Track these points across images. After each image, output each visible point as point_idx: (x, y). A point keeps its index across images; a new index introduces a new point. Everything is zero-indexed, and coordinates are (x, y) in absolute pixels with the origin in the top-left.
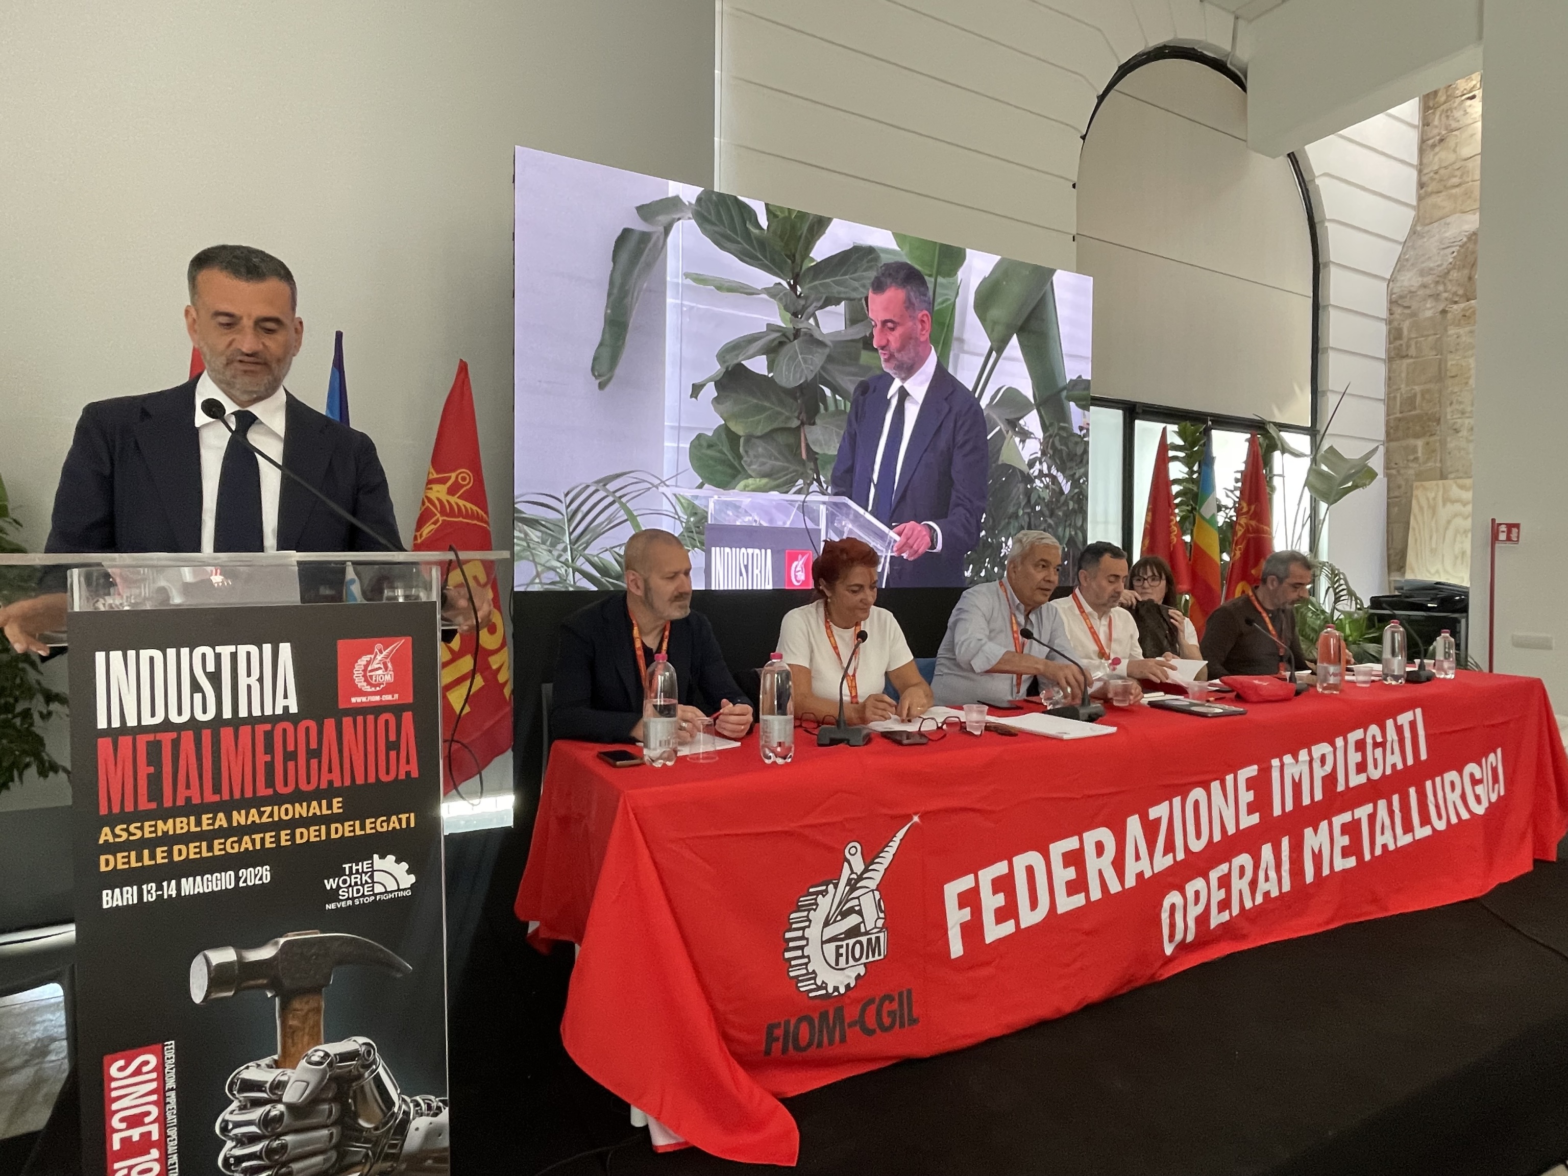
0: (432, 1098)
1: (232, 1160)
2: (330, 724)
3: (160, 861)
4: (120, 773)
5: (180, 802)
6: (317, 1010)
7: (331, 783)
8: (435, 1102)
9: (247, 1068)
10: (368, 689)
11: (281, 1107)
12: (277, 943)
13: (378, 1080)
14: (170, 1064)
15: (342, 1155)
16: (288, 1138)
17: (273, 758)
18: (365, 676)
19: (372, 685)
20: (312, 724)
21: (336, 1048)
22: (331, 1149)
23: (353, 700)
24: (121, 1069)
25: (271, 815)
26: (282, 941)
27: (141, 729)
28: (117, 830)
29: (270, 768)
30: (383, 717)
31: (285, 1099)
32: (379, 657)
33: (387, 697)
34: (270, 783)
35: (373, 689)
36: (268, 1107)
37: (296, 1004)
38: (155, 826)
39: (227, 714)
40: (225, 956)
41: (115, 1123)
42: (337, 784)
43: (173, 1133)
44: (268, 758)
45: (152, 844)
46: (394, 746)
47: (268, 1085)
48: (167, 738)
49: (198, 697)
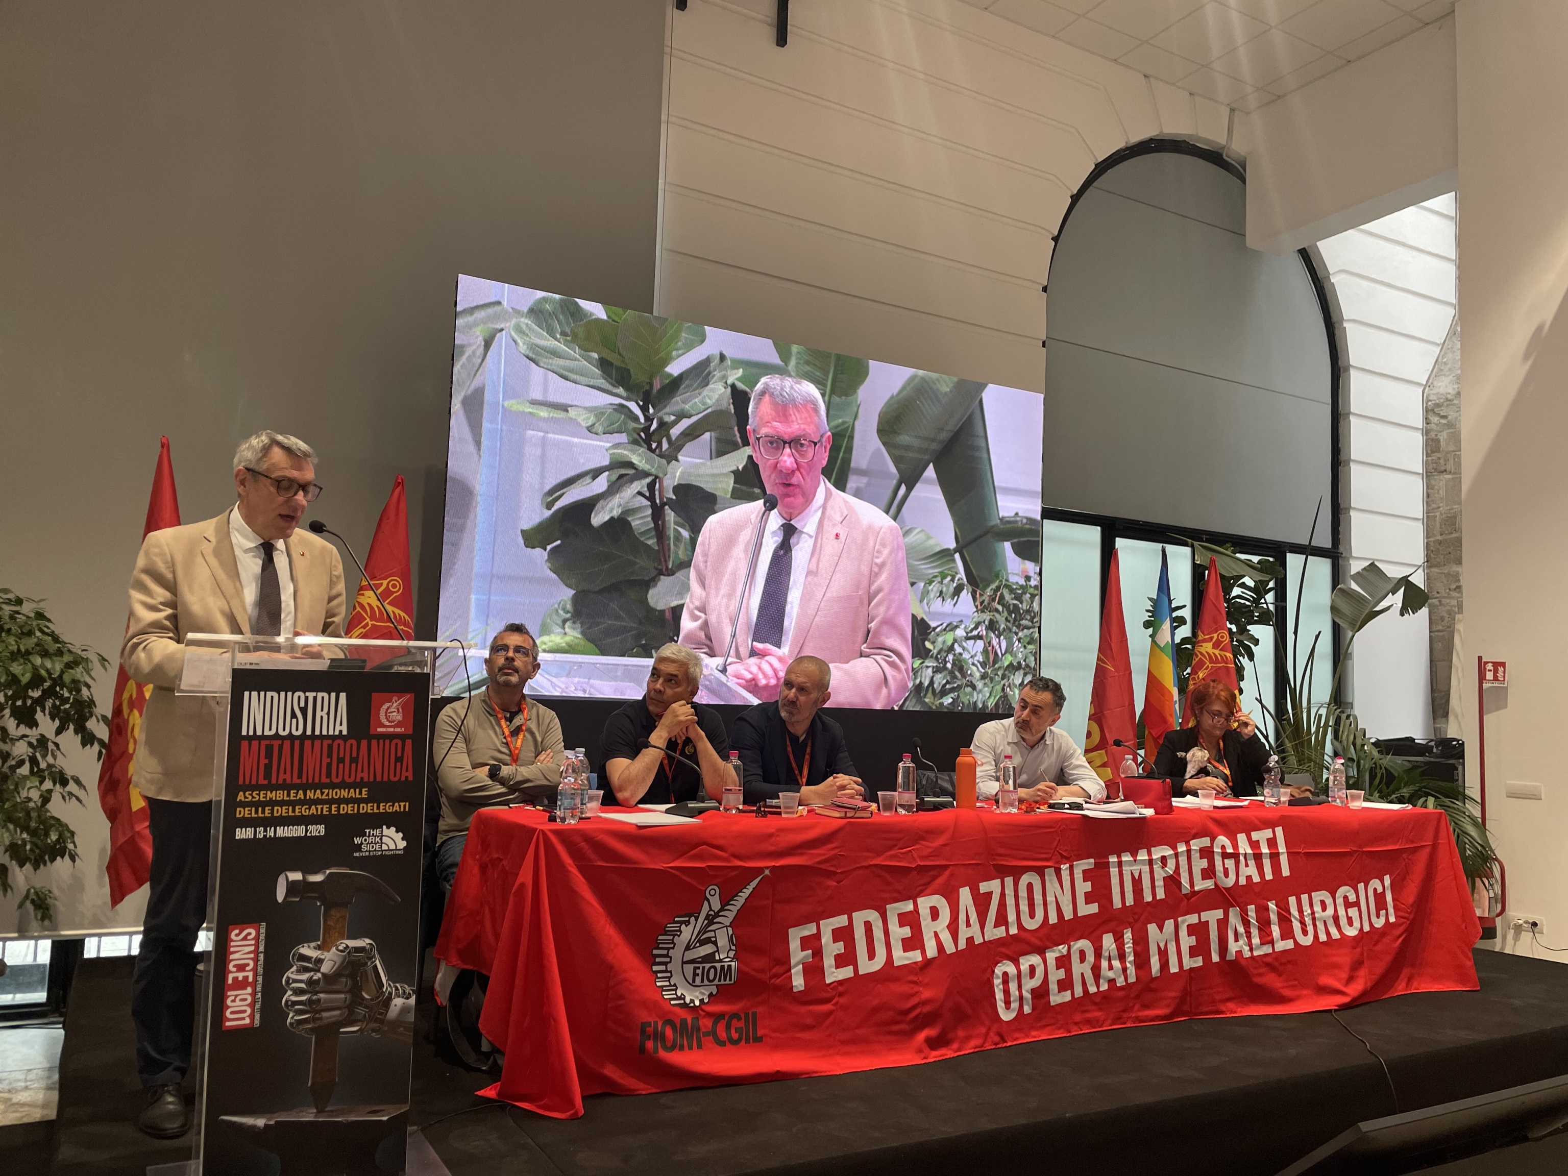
0: (406, 986)
1: (290, 1003)
2: (364, 743)
3: (267, 815)
4: (251, 762)
5: (280, 782)
6: (344, 917)
7: (362, 779)
8: (408, 990)
9: (303, 947)
10: (387, 724)
11: (319, 975)
12: (325, 872)
13: (375, 967)
14: (262, 937)
15: (351, 1013)
16: (322, 995)
17: (331, 760)
18: (386, 715)
19: (390, 722)
20: (354, 742)
21: (353, 943)
22: (345, 1008)
23: (379, 730)
24: (237, 935)
25: (328, 795)
26: (328, 872)
27: (263, 737)
28: (247, 793)
29: (329, 765)
30: (394, 742)
31: (322, 970)
32: (395, 705)
33: (398, 730)
34: (329, 775)
35: (390, 724)
36: (312, 973)
37: (333, 912)
38: (266, 794)
39: (309, 732)
40: (296, 876)
41: (231, 967)
42: (366, 780)
43: (260, 979)
44: (329, 760)
45: (263, 804)
46: (399, 760)
47: (313, 960)
48: (276, 743)
49: (294, 721)
